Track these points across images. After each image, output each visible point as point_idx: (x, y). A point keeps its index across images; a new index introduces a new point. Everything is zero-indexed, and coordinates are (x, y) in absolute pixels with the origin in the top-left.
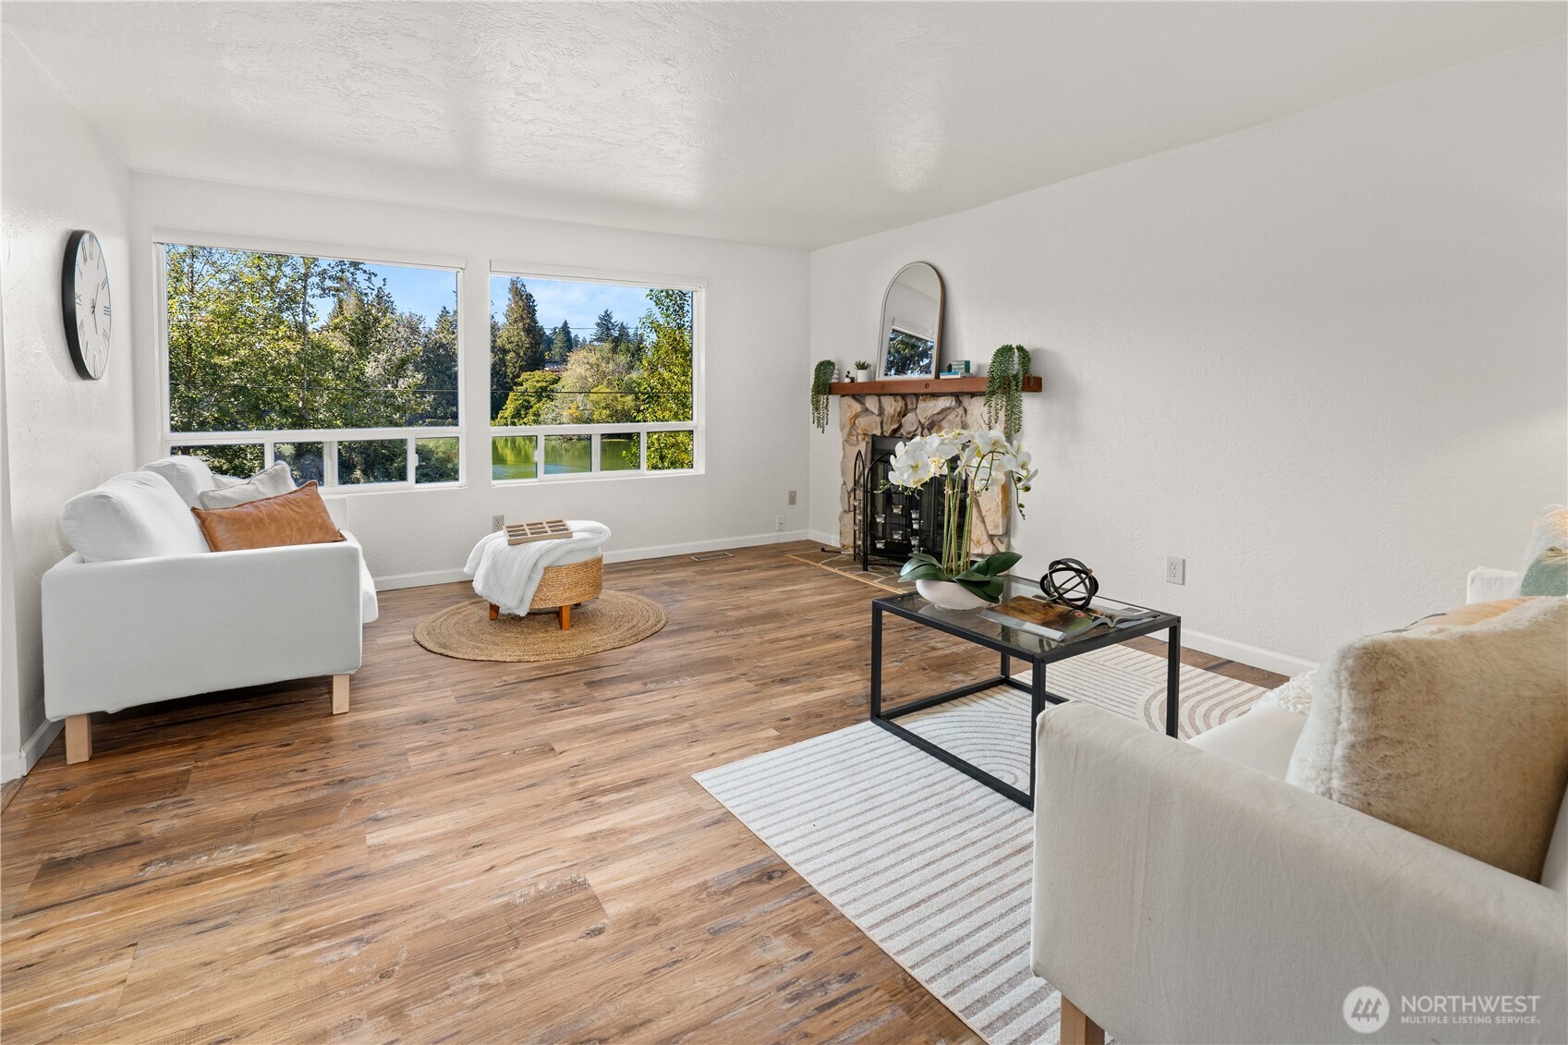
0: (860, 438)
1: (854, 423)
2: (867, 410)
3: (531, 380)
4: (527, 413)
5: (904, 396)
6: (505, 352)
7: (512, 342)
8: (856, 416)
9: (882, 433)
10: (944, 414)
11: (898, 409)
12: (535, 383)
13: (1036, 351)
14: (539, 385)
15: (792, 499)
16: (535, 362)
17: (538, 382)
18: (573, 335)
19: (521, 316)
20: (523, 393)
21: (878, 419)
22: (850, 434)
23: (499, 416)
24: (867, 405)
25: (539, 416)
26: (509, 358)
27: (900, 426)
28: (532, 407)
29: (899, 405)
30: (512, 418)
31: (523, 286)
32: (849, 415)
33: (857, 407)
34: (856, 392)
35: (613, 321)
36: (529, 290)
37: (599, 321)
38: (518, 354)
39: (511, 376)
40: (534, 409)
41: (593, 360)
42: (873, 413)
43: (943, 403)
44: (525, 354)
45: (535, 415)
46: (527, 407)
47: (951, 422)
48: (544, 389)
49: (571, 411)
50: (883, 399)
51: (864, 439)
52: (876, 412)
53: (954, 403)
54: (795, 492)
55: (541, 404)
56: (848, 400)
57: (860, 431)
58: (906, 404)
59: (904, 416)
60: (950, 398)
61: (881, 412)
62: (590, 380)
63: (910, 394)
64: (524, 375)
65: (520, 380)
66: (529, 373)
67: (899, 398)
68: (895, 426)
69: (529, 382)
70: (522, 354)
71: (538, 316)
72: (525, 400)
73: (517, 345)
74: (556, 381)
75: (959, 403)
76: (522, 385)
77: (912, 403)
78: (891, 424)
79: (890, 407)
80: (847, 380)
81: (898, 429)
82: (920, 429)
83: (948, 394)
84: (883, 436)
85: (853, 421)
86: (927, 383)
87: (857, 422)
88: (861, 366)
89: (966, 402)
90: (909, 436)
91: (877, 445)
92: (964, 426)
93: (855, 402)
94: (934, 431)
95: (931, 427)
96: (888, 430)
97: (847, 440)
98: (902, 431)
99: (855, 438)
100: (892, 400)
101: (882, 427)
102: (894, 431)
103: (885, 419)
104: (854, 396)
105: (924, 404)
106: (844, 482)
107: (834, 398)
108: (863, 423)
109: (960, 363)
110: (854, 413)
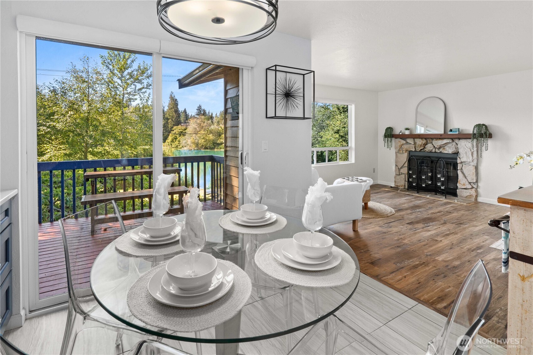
0: (404, 152)
2: (407, 142)
3: (177, 129)
4: (176, 141)
5: (425, 139)
6: (168, 119)
7: (170, 116)
8: (403, 145)
9: (415, 150)
10: (446, 144)
11: (424, 143)
13: (489, 125)
15: (374, 172)
17: (179, 130)
19: (173, 107)
20: (174, 134)
21: (413, 146)
22: (399, 150)
23: (166, 142)
25: (180, 142)
26: (169, 121)
27: (425, 148)
28: (177, 138)
29: (424, 141)
30: (171, 142)
32: (399, 144)
33: (404, 142)
34: (403, 137)
35: (202, 108)
37: (197, 108)
38: (172, 120)
39: (170, 128)
41: (198, 122)
42: (410, 144)
43: (445, 141)
44: (175, 120)
45: (178, 141)
47: (449, 147)
48: (181, 132)
49: (191, 140)
50: (416, 139)
51: (406, 152)
52: (413, 143)
53: (451, 141)
54: (375, 169)
55: (180, 137)
56: (399, 140)
57: (404, 149)
58: (427, 141)
59: (426, 145)
60: (449, 140)
61: (415, 143)
62: (198, 129)
63: (428, 138)
64: (175, 127)
65: (173, 129)
67: (424, 139)
72: (175, 136)
73: (172, 117)
74: (186, 129)
75: (453, 141)
76: (174, 131)
78: (420, 147)
79: (419, 142)
80: (401, 133)
81: (424, 149)
82: (434, 149)
83: (448, 138)
84: (415, 151)
85: (401, 146)
86: (441, 135)
87: (403, 146)
88: (407, 129)
89: (457, 141)
90: (429, 151)
91: (412, 154)
92: (457, 148)
93: (402, 140)
94: (441, 150)
95: (439, 148)
96: (418, 149)
97: (398, 152)
98: (425, 149)
99: (402, 152)
100: (420, 140)
101: (415, 148)
102: (421, 150)
103: (417, 146)
104: (401, 138)
105: (436, 141)
106: (396, 166)
107: (393, 139)
108: (406, 147)
109: (456, 129)
110: (402, 144)
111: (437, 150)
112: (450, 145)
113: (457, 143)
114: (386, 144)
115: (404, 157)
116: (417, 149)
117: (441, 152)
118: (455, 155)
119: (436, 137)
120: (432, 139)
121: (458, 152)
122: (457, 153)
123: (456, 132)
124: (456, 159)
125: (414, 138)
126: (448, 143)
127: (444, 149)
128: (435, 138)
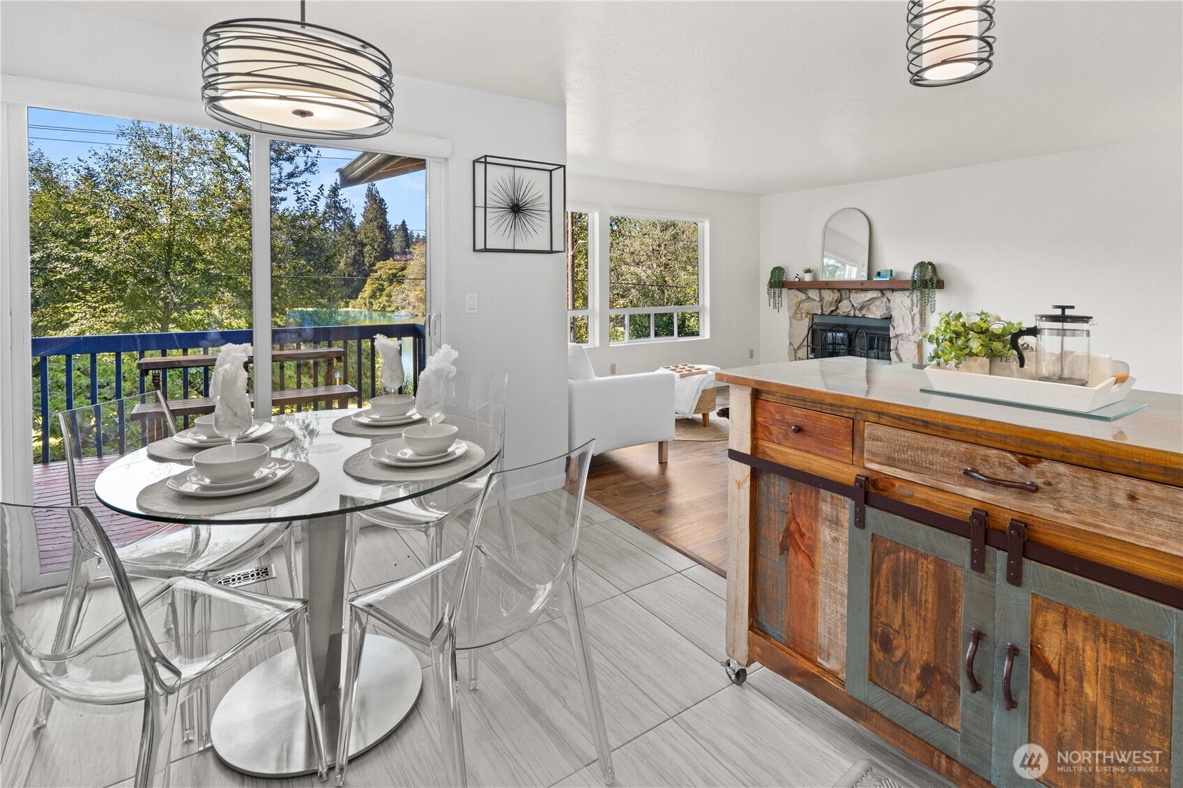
0: (803, 316)
1: (799, 306)
2: (808, 298)
4: (381, 295)
5: (839, 290)
7: (369, 237)
8: (801, 302)
9: (822, 312)
10: (872, 301)
11: (836, 298)
12: (387, 271)
13: (939, 264)
14: (391, 272)
15: (751, 356)
16: (386, 254)
17: (390, 269)
18: (409, 232)
19: (375, 217)
20: (377, 279)
21: (819, 304)
22: (795, 313)
23: (359, 297)
24: (809, 295)
25: (391, 296)
26: (366, 250)
27: (837, 308)
28: (385, 289)
29: (836, 295)
30: (370, 298)
31: (378, 192)
32: (796, 301)
33: (802, 296)
34: (801, 286)
36: (382, 195)
38: (373, 247)
39: (368, 265)
40: (386, 291)
42: (815, 300)
43: (870, 295)
44: (378, 247)
45: (387, 296)
46: (382, 290)
47: (877, 306)
48: (394, 275)
49: (416, 293)
50: (822, 291)
51: (806, 316)
52: (818, 299)
53: (880, 295)
54: (753, 350)
55: (392, 287)
56: (795, 292)
57: (804, 311)
58: (841, 295)
59: (840, 302)
60: (877, 292)
61: (822, 299)
63: (844, 289)
64: (379, 264)
65: (375, 267)
66: (382, 262)
67: (836, 291)
68: (834, 308)
69: (383, 270)
70: (376, 247)
71: (389, 217)
72: (380, 284)
73: (373, 239)
74: (403, 269)
75: (883, 294)
76: (376, 272)
77: (846, 294)
78: (830, 307)
79: (829, 296)
80: (797, 280)
81: (836, 310)
82: (853, 310)
83: (876, 289)
84: (822, 314)
85: (798, 305)
86: (862, 283)
87: (801, 305)
88: (808, 271)
89: (888, 294)
90: (845, 315)
91: (816, 320)
92: (888, 308)
93: (800, 293)
94: (864, 312)
95: (861, 309)
96: (827, 311)
97: (793, 318)
98: (838, 311)
99: (799, 316)
100: (830, 292)
101: (822, 309)
102: (832, 311)
103: (825, 304)
104: (798, 289)
105: (856, 295)
106: (791, 344)
107: (785, 291)
108: (806, 306)
109: (886, 271)
110: (800, 300)
111: (857, 313)
112: (878, 302)
113: (890, 298)
114: (772, 301)
115: (804, 326)
116: (824, 310)
117: (863, 317)
118: (887, 321)
119: (854, 287)
120: (850, 290)
121: (891, 316)
122: (889, 318)
123: (886, 277)
124: (888, 329)
125: (820, 289)
126: (875, 298)
127: (869, 309)
128: (854, 289)
